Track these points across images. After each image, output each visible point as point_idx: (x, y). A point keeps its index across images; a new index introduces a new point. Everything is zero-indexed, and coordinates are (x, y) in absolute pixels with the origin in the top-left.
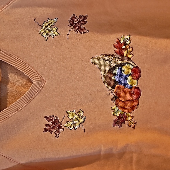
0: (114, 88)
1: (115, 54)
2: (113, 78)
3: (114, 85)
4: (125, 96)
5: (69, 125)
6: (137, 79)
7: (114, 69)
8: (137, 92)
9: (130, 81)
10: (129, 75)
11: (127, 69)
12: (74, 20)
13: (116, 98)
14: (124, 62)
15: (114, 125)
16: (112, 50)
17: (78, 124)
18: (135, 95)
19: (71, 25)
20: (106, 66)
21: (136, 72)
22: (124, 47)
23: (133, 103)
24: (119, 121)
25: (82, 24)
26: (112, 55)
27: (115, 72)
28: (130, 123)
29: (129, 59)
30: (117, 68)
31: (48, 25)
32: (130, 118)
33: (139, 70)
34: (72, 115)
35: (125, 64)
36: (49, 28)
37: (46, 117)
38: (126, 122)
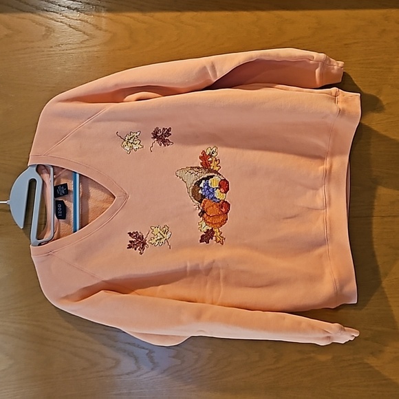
0: (200, 202)
1: (201, 166)
2: (200, 192)
3: (200, 199)
4: (213, 210)
5: (154, 241)
6: (226, 192)
7: (200, 182)
8: (225, 206)
9: (218, 194)
10: (217, 188)
11: (214, 182)
12: (157, 133)
13: (203, 212)
14: (211, 174)
15: (201, 241)
16: (198, 163)
17: (163, 240)
18: (223, 210)
19: (154, 137)
20: (192, 179)
21: (224, 185)
22: (210, 159)
23: (222, 218)
24: (207, 237)
25: (166, 136)
26: (198, 168)
27: (201, 185)
28: (219, 239)
29: (216, 172)
30: (203, 181)
31: (131, 138)
32: (218, 234)
33: (228, 183)
34: (156, 231)
35: (212, 177)
36: (131, 141)
37: (130, 233)
38: (214, 238)
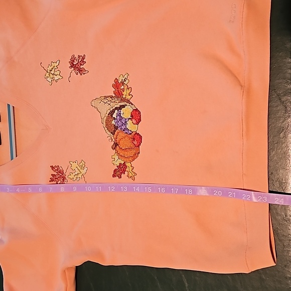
0: (114, 134)
1: (114, 95)
2: (113, 122)
3: (113, 130)
4: (126, 143)
5: (72, 176)
6: (138, 123)
7: (113, 112)
8: (137, 138)
9: (130, 125)
10: (129, 119)
11: (126, 112)
12: (73, 61)
13: (116, 144)
14: (123, 104)
15: (114, 176)
16: (111, 92)
17: (80, 176)
18: (135, 142)
19: (72, 67)
20: (105, 109)
21: (136, 116)
22: (122, 87)
23: (133, 152)
24: (120, 171)
25: (81, 64)
26: (111, 97)
27: (114, 116)
28: (130, 175)
29: (128, 101)
30: (116, 111)
31: (53, 68)
32: (131, 168)
34: (74, 165)
35: (124, 106)
36: (52, 72)
37: (52, 167)
38: (126, 173)
